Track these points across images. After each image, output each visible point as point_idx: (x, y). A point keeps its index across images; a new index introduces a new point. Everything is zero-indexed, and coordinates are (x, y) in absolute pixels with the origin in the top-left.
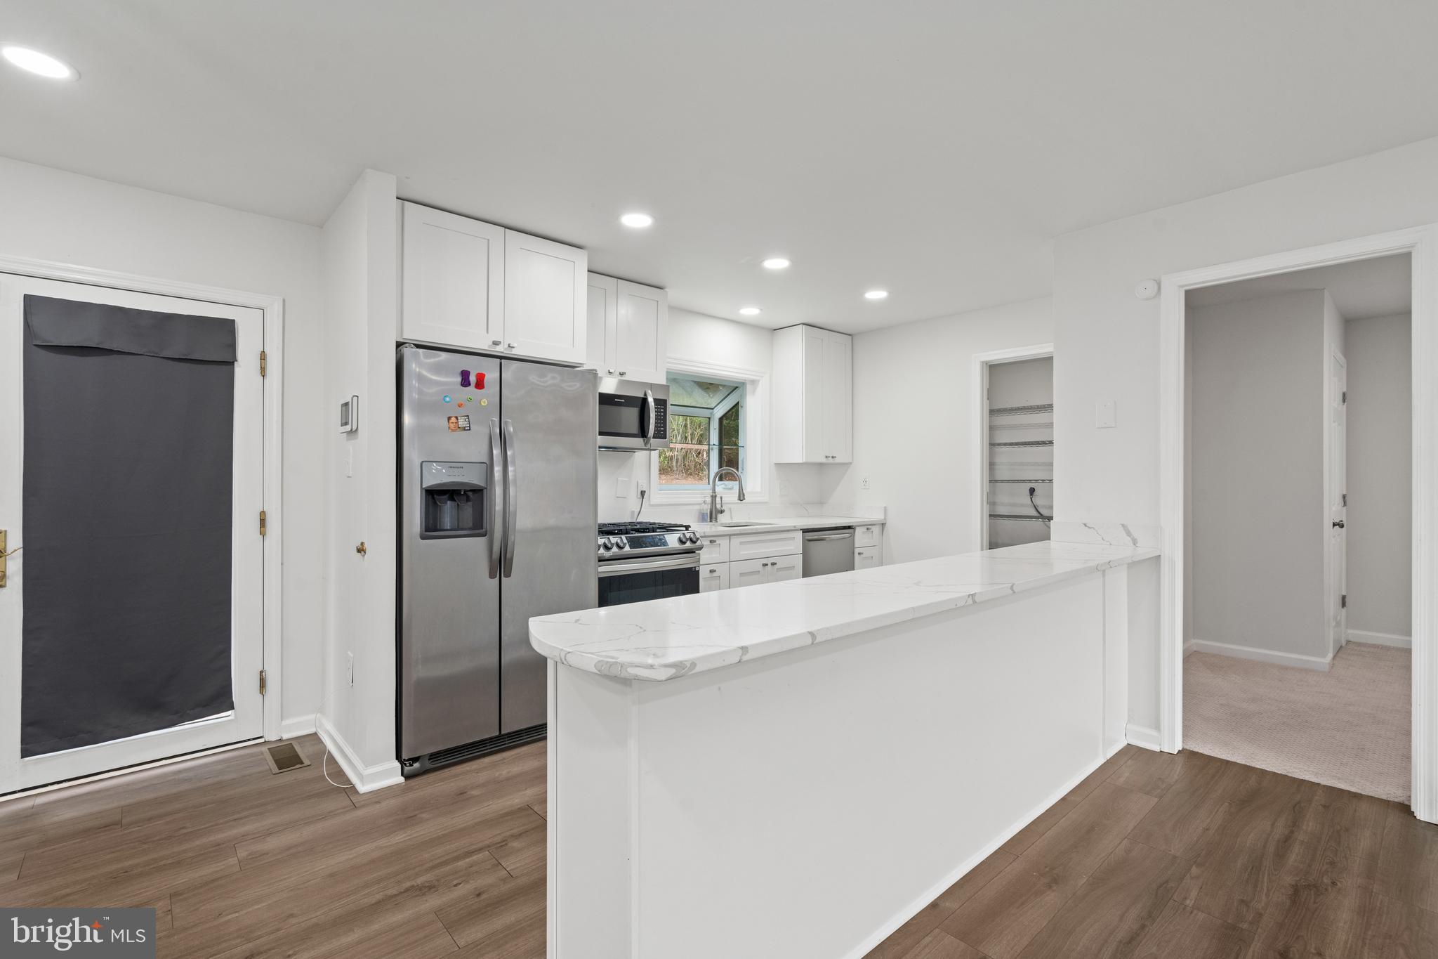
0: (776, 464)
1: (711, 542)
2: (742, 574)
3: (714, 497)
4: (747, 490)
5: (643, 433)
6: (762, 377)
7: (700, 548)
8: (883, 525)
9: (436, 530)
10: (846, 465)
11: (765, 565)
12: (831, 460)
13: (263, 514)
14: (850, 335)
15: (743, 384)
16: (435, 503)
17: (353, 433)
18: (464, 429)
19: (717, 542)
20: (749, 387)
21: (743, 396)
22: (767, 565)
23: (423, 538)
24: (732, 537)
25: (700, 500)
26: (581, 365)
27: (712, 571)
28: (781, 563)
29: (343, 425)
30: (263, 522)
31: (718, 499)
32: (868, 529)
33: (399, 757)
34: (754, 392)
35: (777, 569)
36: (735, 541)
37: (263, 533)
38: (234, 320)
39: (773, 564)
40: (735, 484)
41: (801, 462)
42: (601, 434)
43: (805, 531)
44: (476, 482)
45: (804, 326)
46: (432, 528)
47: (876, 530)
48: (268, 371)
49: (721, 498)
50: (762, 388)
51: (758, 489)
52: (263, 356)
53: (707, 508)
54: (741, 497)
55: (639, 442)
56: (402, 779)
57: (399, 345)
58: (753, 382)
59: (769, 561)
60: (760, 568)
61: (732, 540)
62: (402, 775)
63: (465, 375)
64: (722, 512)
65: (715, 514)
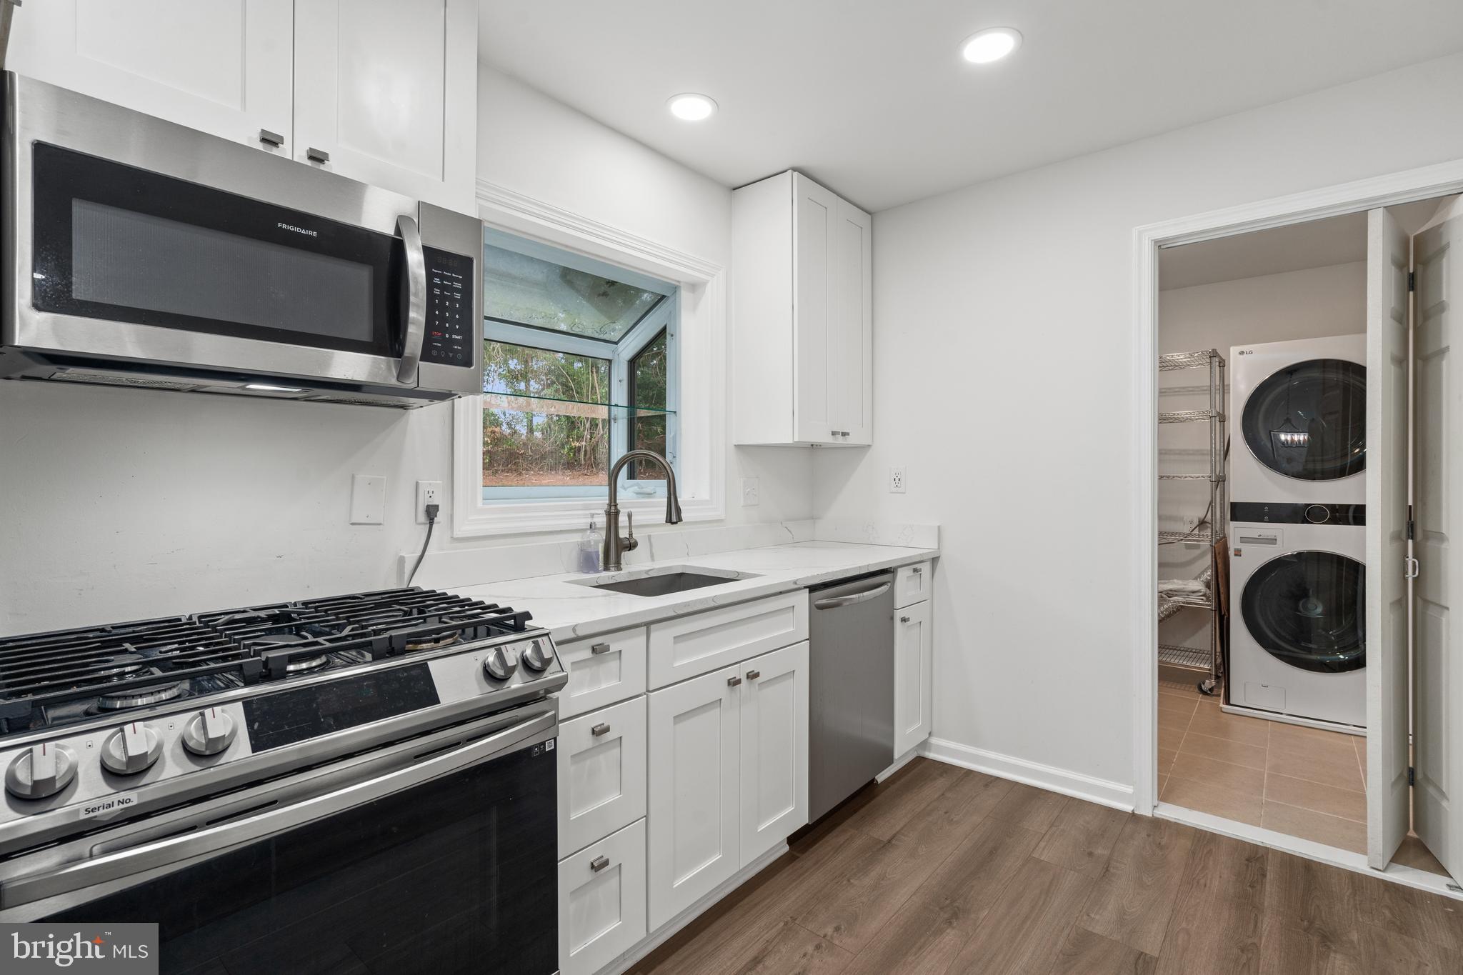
0: (738, 446)
1: (594, 650)
2: (678, 718)
3: (613, 515)
4: (683, 497)
6: (713, 276)
7: (560, 684)
8: (935, 561)
10: (863, 449)
11: (734, 683)
12: (840, 440)
14: (869, 213)
15: (675, 289)
19: (613, 648)
20: (686, 297)
21: (674, 315)
22: (739, 682)
24: (653, 627)
25: (584, 522)
27: (598, 732)
28: (766, 668)
31: (623, 519)
32: (915, 570)
34: (694, 306)
35: (759, 684)
36: (661, 636)
39: (752, 676)
40: (660, 486)
41: (790, 441)
43: (813, 589)
45: (796, 174)
47: (925, 568)
49: (630, 516)
51: (706, 496)
53: (597, 540)
54: (674, 515)
55: (384, 369)
59: (739, 672)
60: (722, 691)
61: (653, 635)
64: (631, 546)
65: (615, 552)
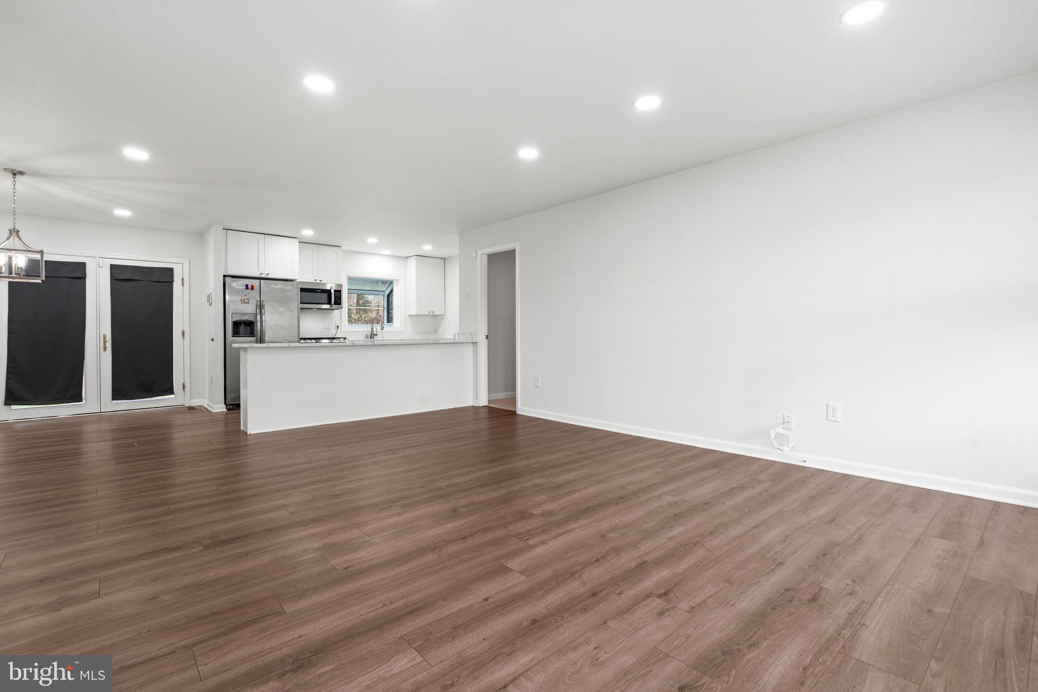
0: (409, 315)
3: (372, 329)
4: (395, 326)
5: (329, 303)
6: (401, 278)
9: (237, 334)
10: (443, 316)
12: (432, 313)
13: (183, 331)
14: (443, 259)
15: (393, 281)
16: (237, 327)
17: (211, 304)
18: (247, 303)
20: (395, 283)
21: (393, 286)
23: (232, 337)
26: (297, 279)
29: (208, 302)
30: (183, 334)
31: (375, 330)
33: (225, 404)
34: (398, 284)
37: (183, 338)
38: (173, 268)
41: (415, 314)
42: (301, 303)
44: (251, 320)
45: (416, 256)
46: (236, 333)
48: (184, 284)
50: (401, 282)
51: (399, 326)
52: (183, 279)
53: (369, 333)
55: (327, 306)
56: (226, 410)
57: (224, 276)
58: (398, 280)
62: (226, 409)
63: (247, 286)
64: (376, 335)
65: (373, 335)
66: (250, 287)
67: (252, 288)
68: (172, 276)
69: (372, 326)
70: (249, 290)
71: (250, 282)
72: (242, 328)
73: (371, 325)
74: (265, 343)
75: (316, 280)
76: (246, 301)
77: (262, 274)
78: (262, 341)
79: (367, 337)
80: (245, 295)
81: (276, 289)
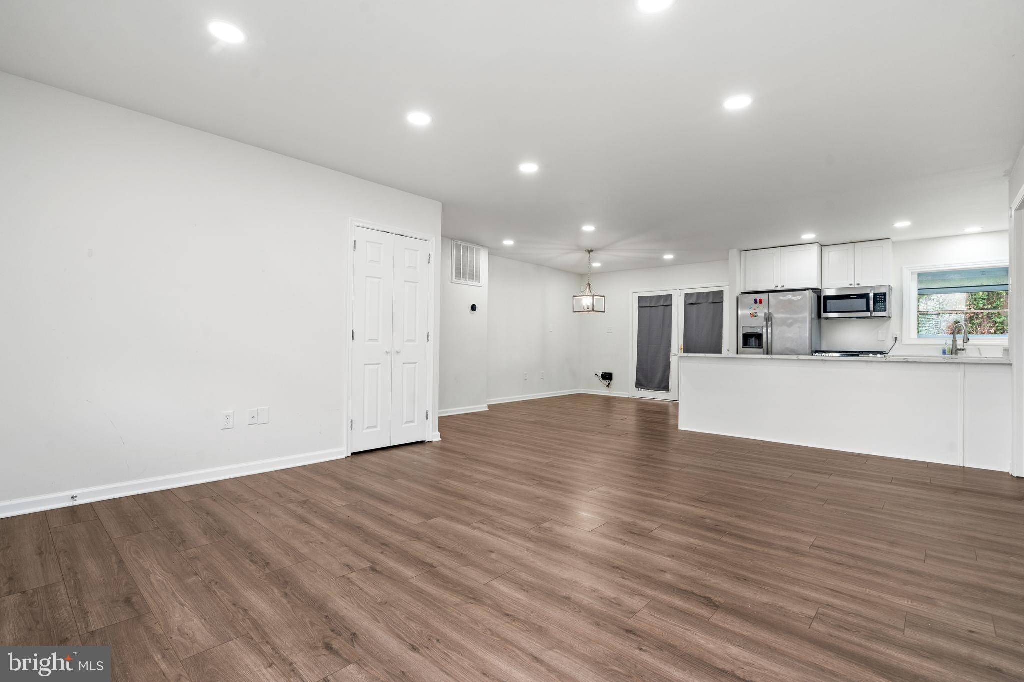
3: (955, 341)
5: (869, 310)
16: (748, 339)
23: (743, 348)
38: (725, 291)
44: (759, 332)
46: (747, 345)
57: (742, 293)
63: (756, 300)
65: (955, 351)
66: (758, 301)
67: (761, 302)
68: (722, 298)
69: (955, 337)
70: (758, 304)
71: (758, 296)
72: (752, 341)
73: (952, 335)
74: (772, 354)
75: (851, 285)
76: (755, 315)
77: (778, 286)
78: (769, 352)
79: (944, 352)
80: (755, 309)
81: (785, 301)
